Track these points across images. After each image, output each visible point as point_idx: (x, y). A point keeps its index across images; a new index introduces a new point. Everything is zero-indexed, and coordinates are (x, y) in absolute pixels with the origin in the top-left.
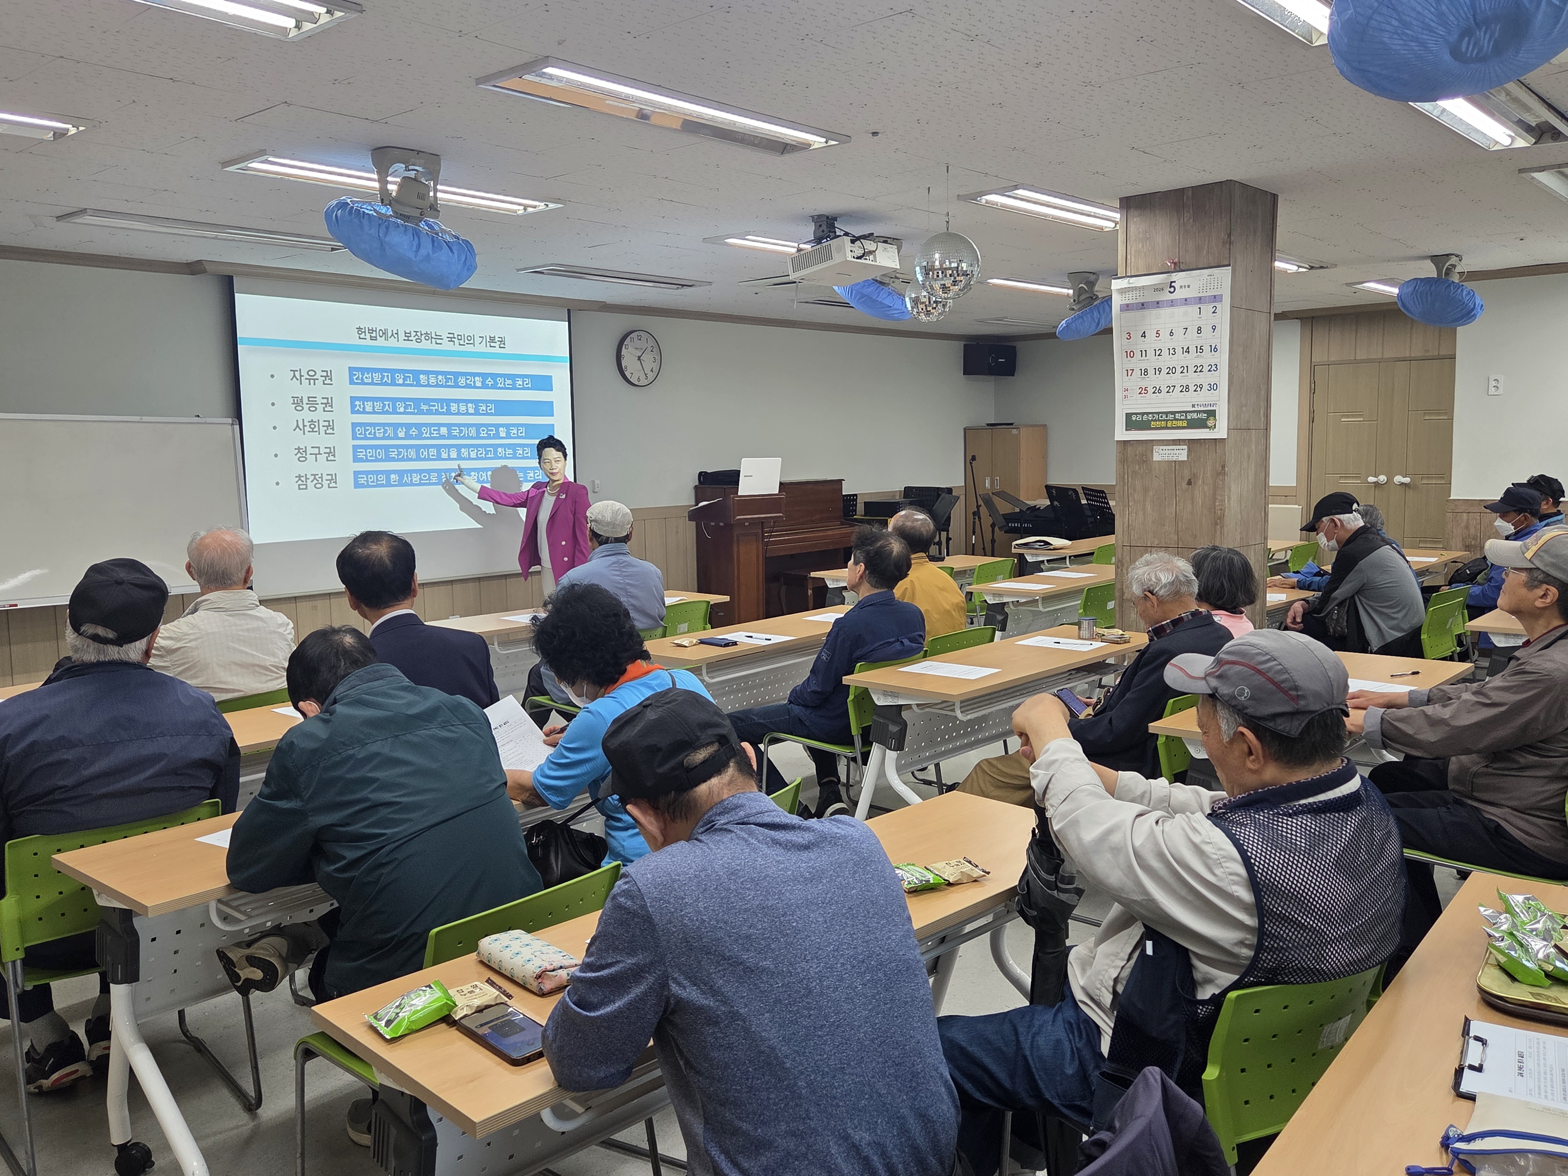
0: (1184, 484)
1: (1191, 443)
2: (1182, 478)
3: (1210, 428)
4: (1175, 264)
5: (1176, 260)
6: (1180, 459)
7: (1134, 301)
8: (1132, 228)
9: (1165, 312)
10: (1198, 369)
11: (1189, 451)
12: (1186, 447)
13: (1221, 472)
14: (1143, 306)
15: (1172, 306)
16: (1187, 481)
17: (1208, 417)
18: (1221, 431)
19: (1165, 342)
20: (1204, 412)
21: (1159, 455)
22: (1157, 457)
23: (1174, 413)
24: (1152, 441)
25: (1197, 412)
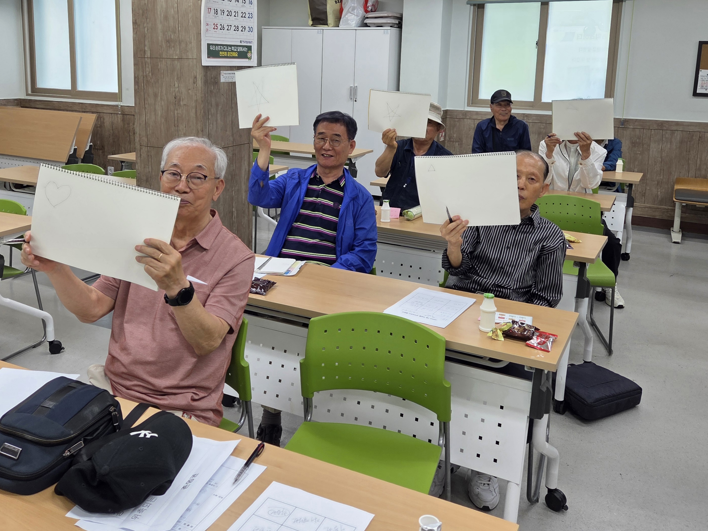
3: (249, 59)
10: (243, 15)
17: (248, 50)
18: (254, 61)
20: (246, 46)
21: (224, 78)
22: (222, 80)
23: (231, 46)
24: (220, 67)
25: (243, 46)
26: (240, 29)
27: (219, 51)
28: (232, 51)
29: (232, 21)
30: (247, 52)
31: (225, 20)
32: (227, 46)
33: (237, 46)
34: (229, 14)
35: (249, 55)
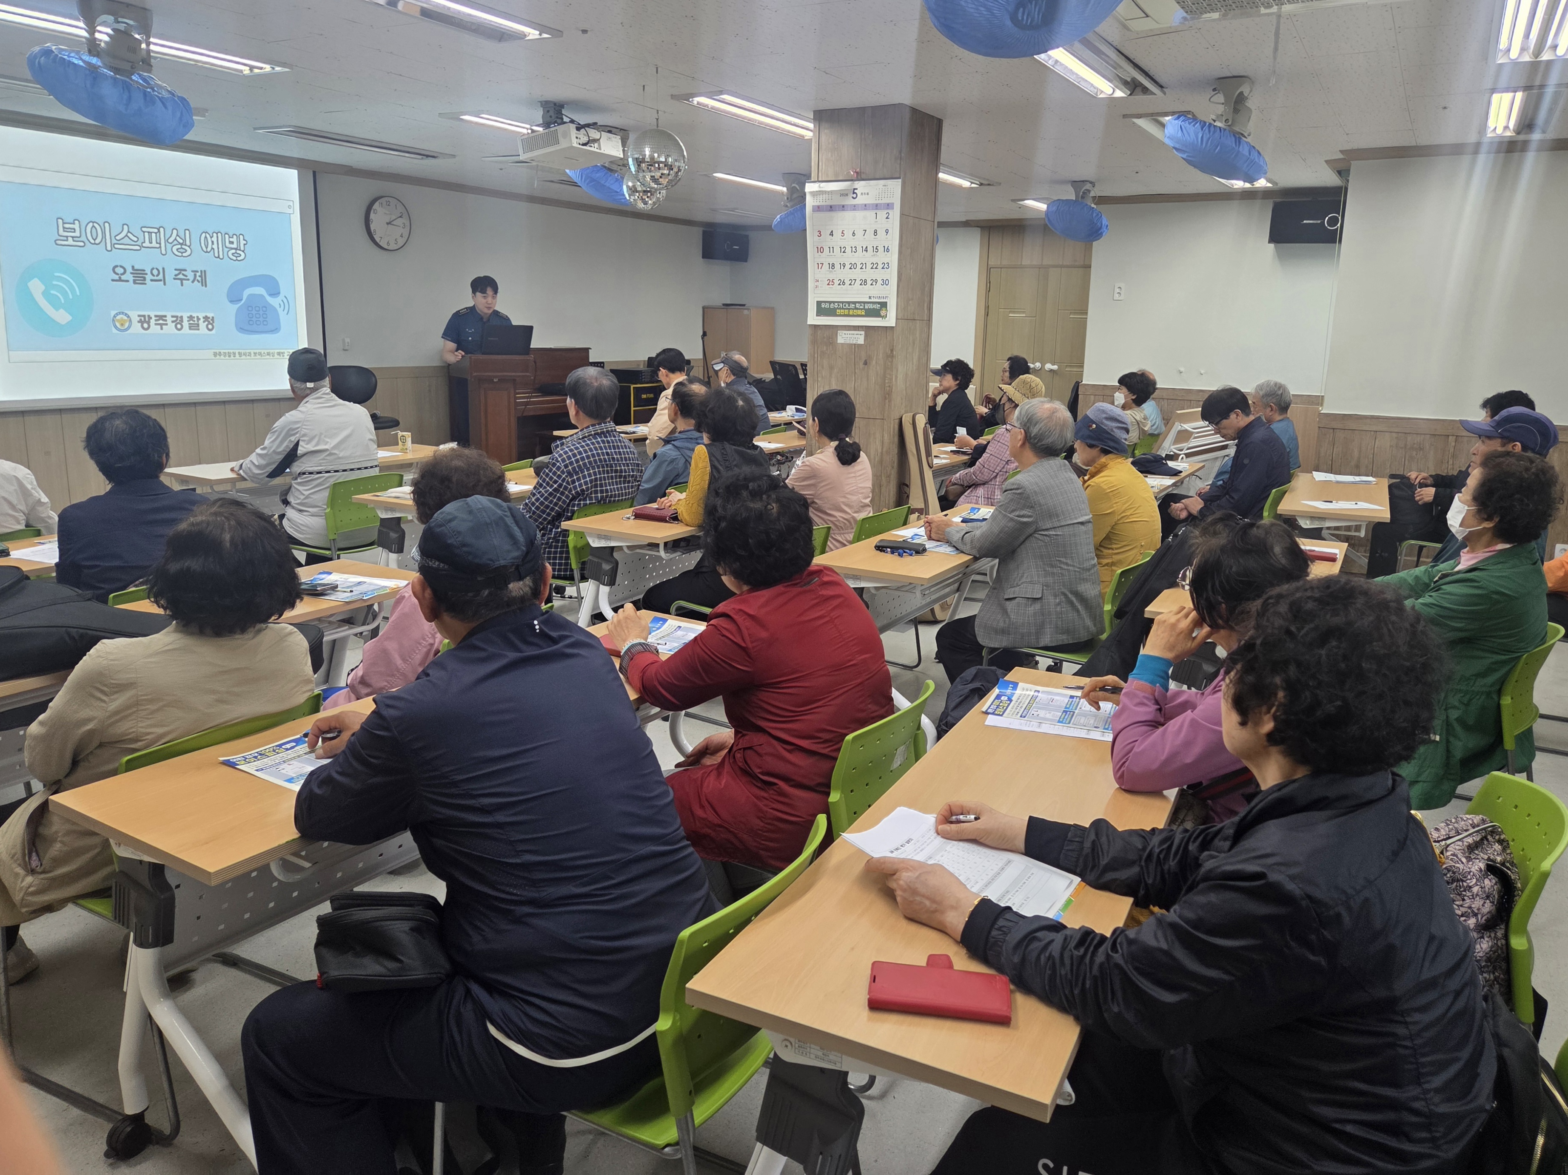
0: (861, 364)
1: (867, 329)
2: (860, 359)
3: (882, 317)
4: (857, 173)
5: (858, 170)
6: (859, 343)
7: (824, 204)
8: (823, 138)
9: (848, 215)
10: (875, 266)
11: (866, 336)
12: (863, 333)
13: (890, 355)
14: (831, 208)
15: (854, 210)
16: (863, 361)
17: (881, 307)
18: (890, 319)
19: (849, 242)
20: (879, 303)
21: (843, 338)
22: (840, 340)
23: (855, 303)
24: (837, 326)
25: (873, 303)
26: (869, 282)
27: (835, 309)
28: (857, 309)
29: (857, 274)
30: (880, 309)
31: (846, 274)
32: (849, 303)
33: (864, 303)
34: (853, 266)
35: (883, 313)
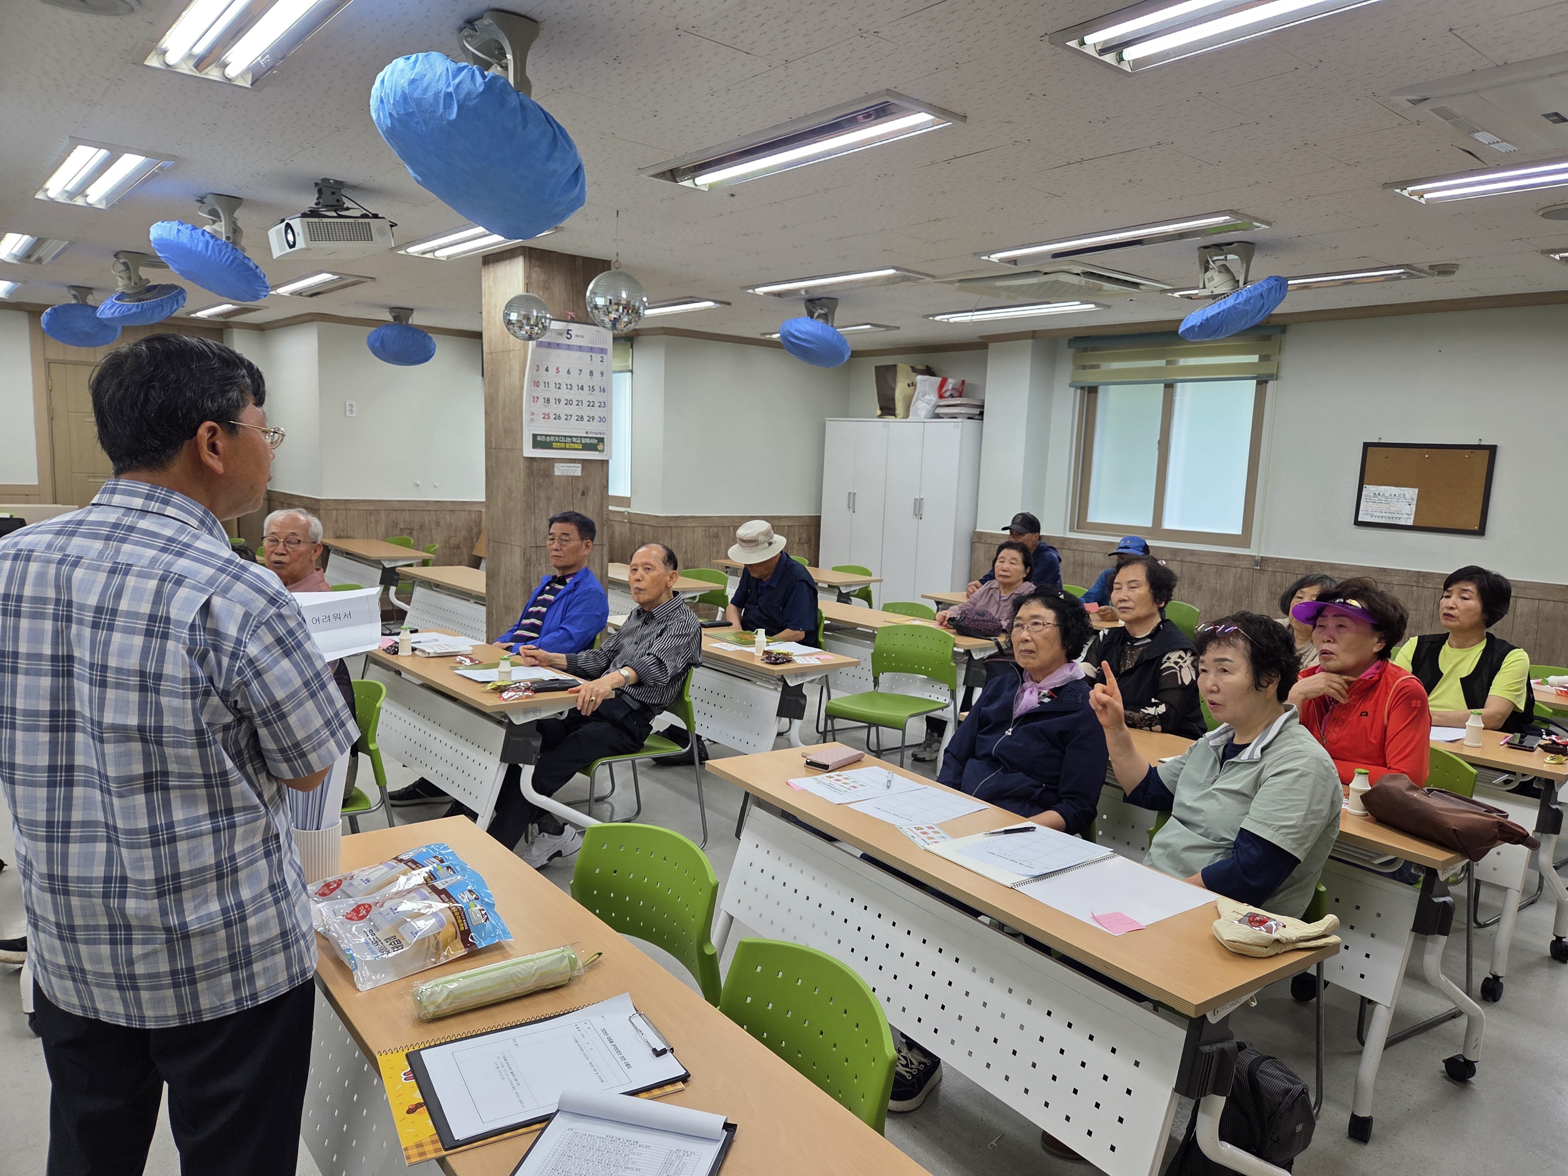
0: (579, 496)
1: (584, 462)
2: (578, 490)
3: (600, 451)
4: (571, 316)
5: (570, 313)
6: (576, 474)
9: (563, 353)
10: (591, 404)
11: (583, 469)
12: (580, 465)
14: (548, 345)
15: (569, 349)
16: (581, 492)
17: (598, 442)
18: (607, 454)
19: (563, 378)
20: (596, 438)
21: (559, 470)
22: (557, 472)
23: (571, 437)
24: (554, 459)
25: (590, 438)
26: (586, 419)
27: (551, 442)
28: (573, 442)
29: (573, 410)
30: (598, 444)
31: (562, 410)
32: (565, 437)
33: (581, 437)
34: (569, 402)
35: (600, 447)
